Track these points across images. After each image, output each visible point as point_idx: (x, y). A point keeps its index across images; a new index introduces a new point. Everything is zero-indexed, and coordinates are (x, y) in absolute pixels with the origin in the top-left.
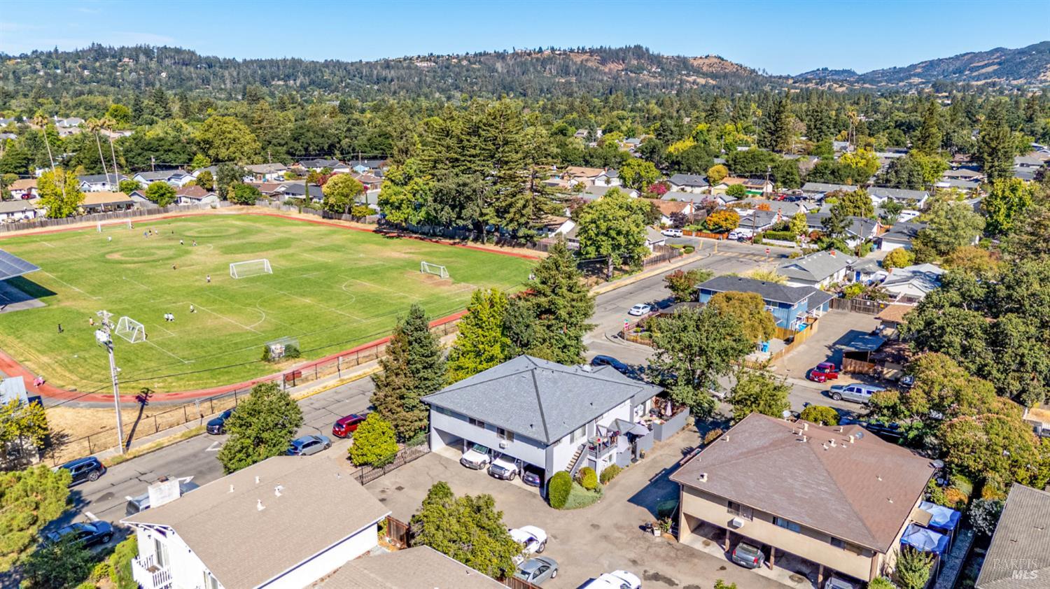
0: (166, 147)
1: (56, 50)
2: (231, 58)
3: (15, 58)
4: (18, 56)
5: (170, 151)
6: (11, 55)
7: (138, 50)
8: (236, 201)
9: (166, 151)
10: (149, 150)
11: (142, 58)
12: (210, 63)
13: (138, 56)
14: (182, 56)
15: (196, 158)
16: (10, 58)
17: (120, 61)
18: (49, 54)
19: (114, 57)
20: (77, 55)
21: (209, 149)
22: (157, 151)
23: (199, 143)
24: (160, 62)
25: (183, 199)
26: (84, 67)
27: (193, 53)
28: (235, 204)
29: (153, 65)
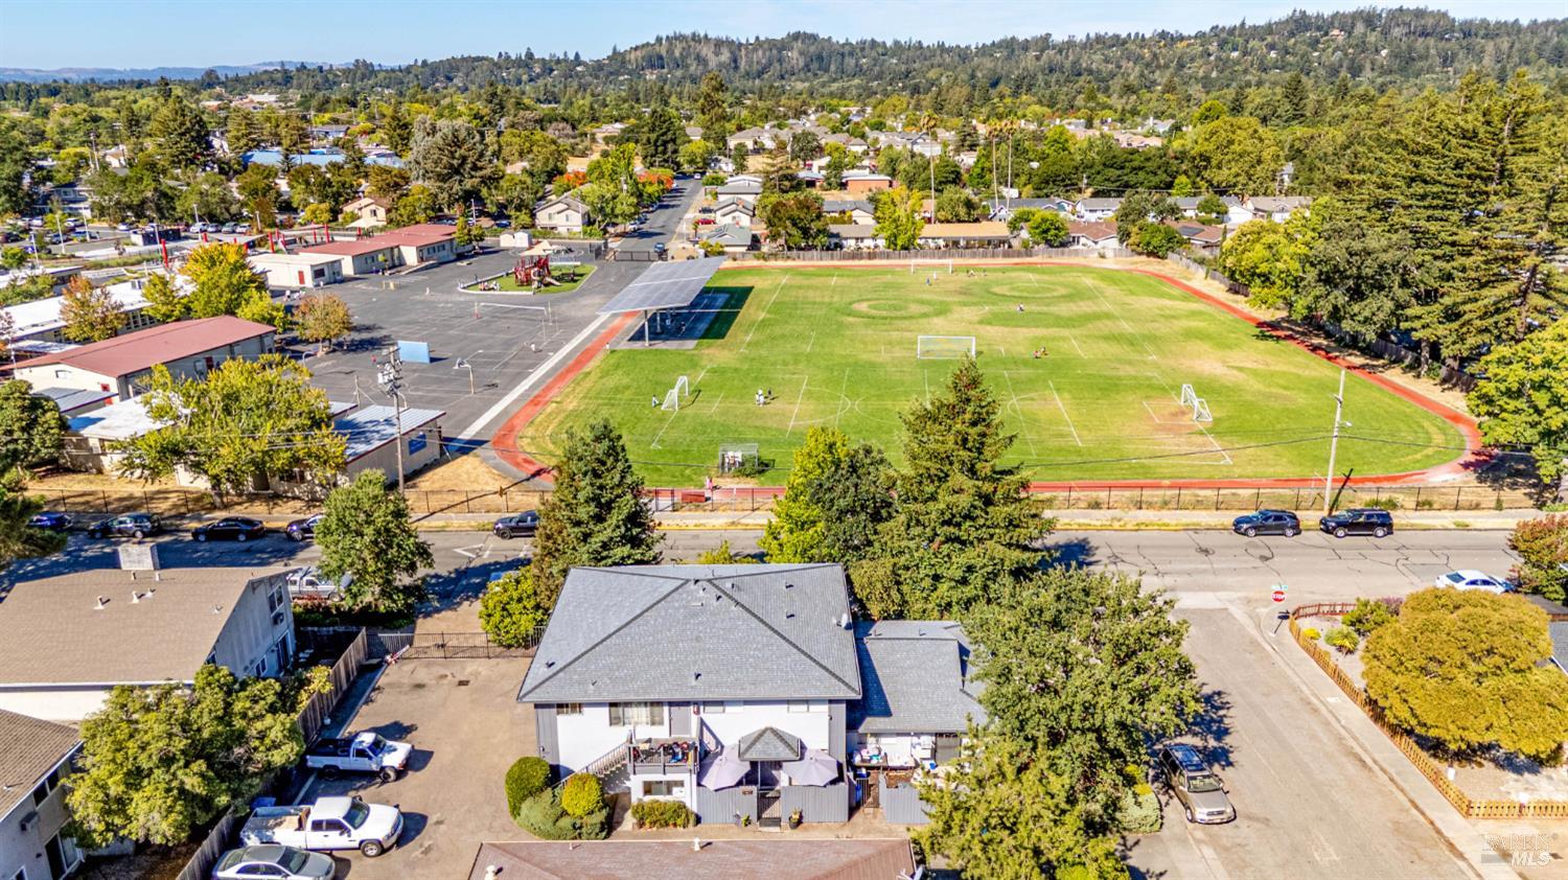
0: (1136, 164)
1: (1243, 24)
2: (1511, 19)
3: (1190, 38)
4: (1193, 34)
5: (1141, 168)
6: (1185, 34)
7: (1358, 16)
8: (1140, 249)
9: (1134, 169)
10: (1112, 167)
11: (1360, 28)
12: (1468, 30)
13: (1353, 26)
14: (1423, 22)
15: (1177, 181)
16: (1182, 38)
17: (1326, 34)
18: (1232, 31)
19: (1319, 29)
20: (1269, 29)
21: (1205, 168)
22: (1122, 168)
23: (1194, 158)
24: (1385, 33)
25: (1083, 240)
26: (1272, 47)
27: (1445, 15)
28: (1140, 254)
29: (1372, 38)
